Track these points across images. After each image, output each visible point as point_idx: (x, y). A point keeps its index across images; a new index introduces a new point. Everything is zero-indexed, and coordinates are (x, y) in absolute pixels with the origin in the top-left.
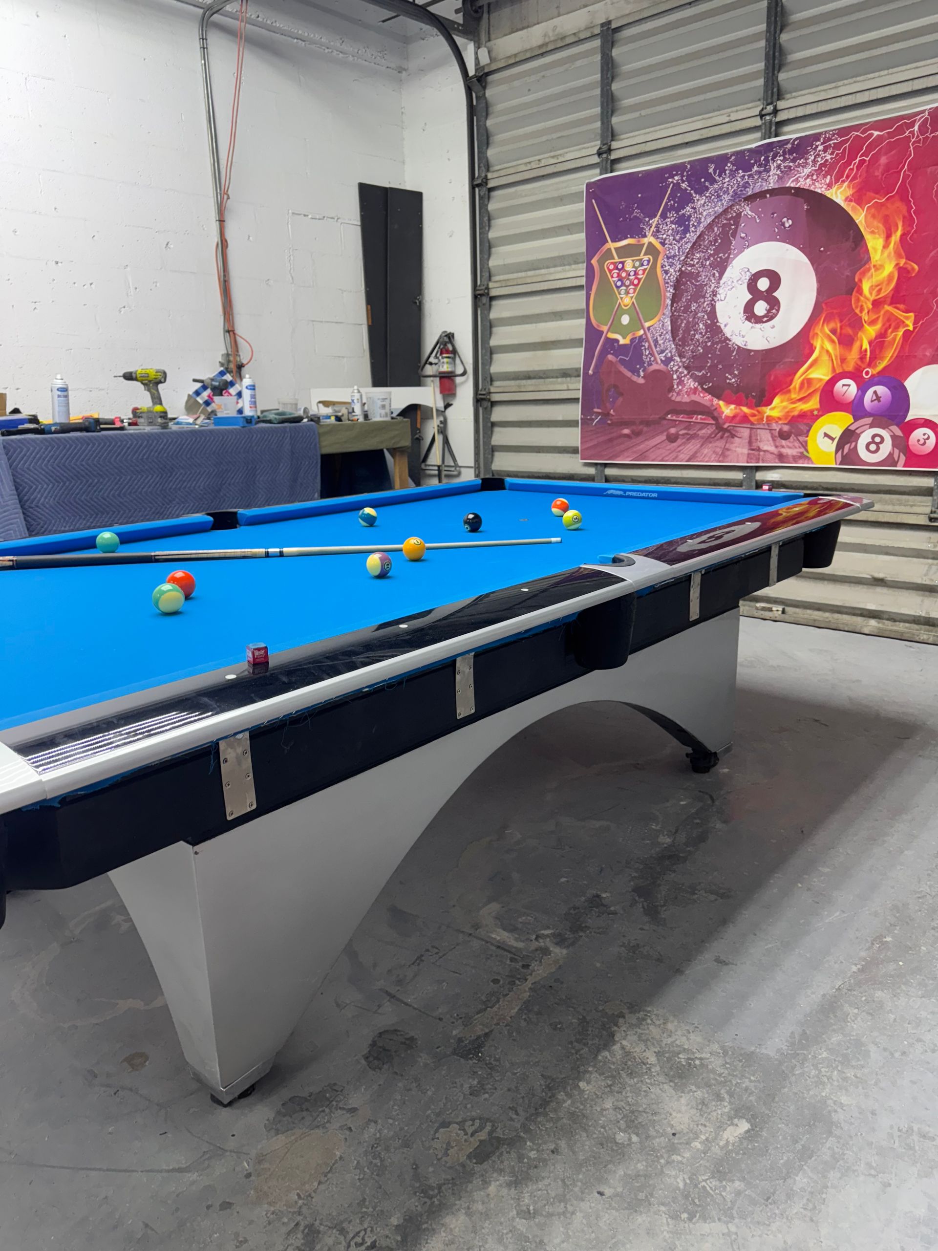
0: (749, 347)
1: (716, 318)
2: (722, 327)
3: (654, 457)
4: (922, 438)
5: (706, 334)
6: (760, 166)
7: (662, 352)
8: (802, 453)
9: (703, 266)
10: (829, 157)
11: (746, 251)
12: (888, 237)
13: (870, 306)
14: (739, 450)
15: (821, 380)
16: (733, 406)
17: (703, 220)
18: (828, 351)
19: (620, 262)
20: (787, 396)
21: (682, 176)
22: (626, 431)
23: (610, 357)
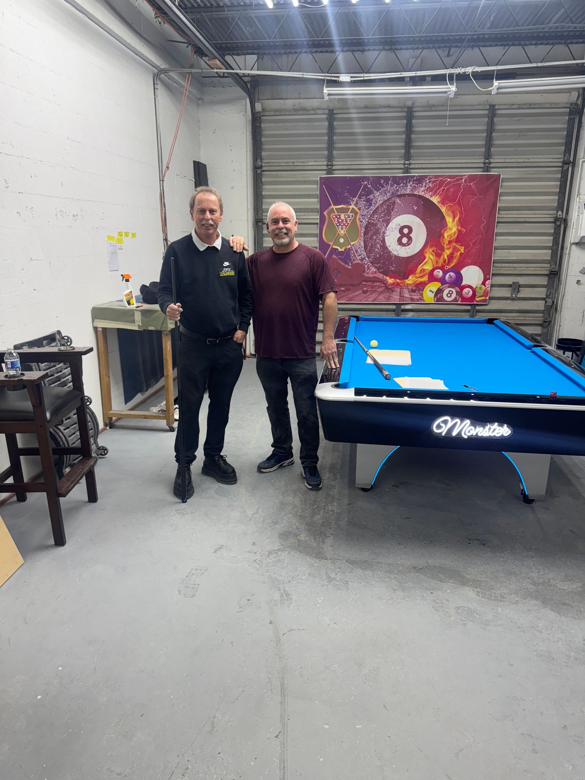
0: (400, 255)
1: (385, 243)
2: (388, 247)
3: (356, 300)
4: (467, 292)
5: (380, 249)
6: (404, 184)
7: (360, 255)
8: (421, 298)
9: (379, 221)
10: (431, 185)
11: (398, 217)
12: (454, 218)
13: (447, 243)
14: (396, 297)
15: (428, 270)
16: (393, 279)
17: (378, 201)
18: (431, 259)
19: (338, 215)
20: (414, 276)
21: (368, 182)
22: (343, 289)
23: (334, 256)
